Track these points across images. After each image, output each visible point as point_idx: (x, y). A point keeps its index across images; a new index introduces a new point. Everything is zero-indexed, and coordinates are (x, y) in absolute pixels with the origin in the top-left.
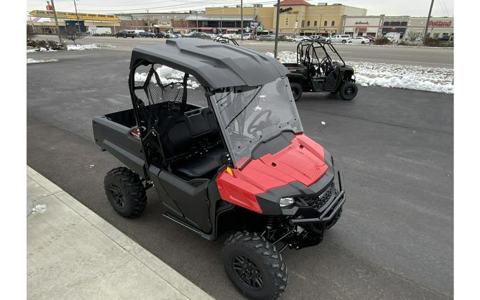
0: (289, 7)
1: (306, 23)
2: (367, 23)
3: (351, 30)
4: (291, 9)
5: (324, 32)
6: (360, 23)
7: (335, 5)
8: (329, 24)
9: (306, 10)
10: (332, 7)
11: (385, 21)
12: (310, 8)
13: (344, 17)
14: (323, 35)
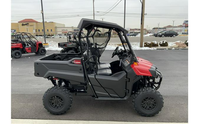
0: (27, 23)
1: (38, 31)
2: (67, 30)
3: (60, 33)
4: (28, 24)
5: (48, 34)
6: (64, 30)
7: (50, 22)
8: (50, 31)
9: (37, 24)
10: (49, 23)
11: (74, 29)
12: (38, 23)
13: (56, 27)
14: (48, 35)
